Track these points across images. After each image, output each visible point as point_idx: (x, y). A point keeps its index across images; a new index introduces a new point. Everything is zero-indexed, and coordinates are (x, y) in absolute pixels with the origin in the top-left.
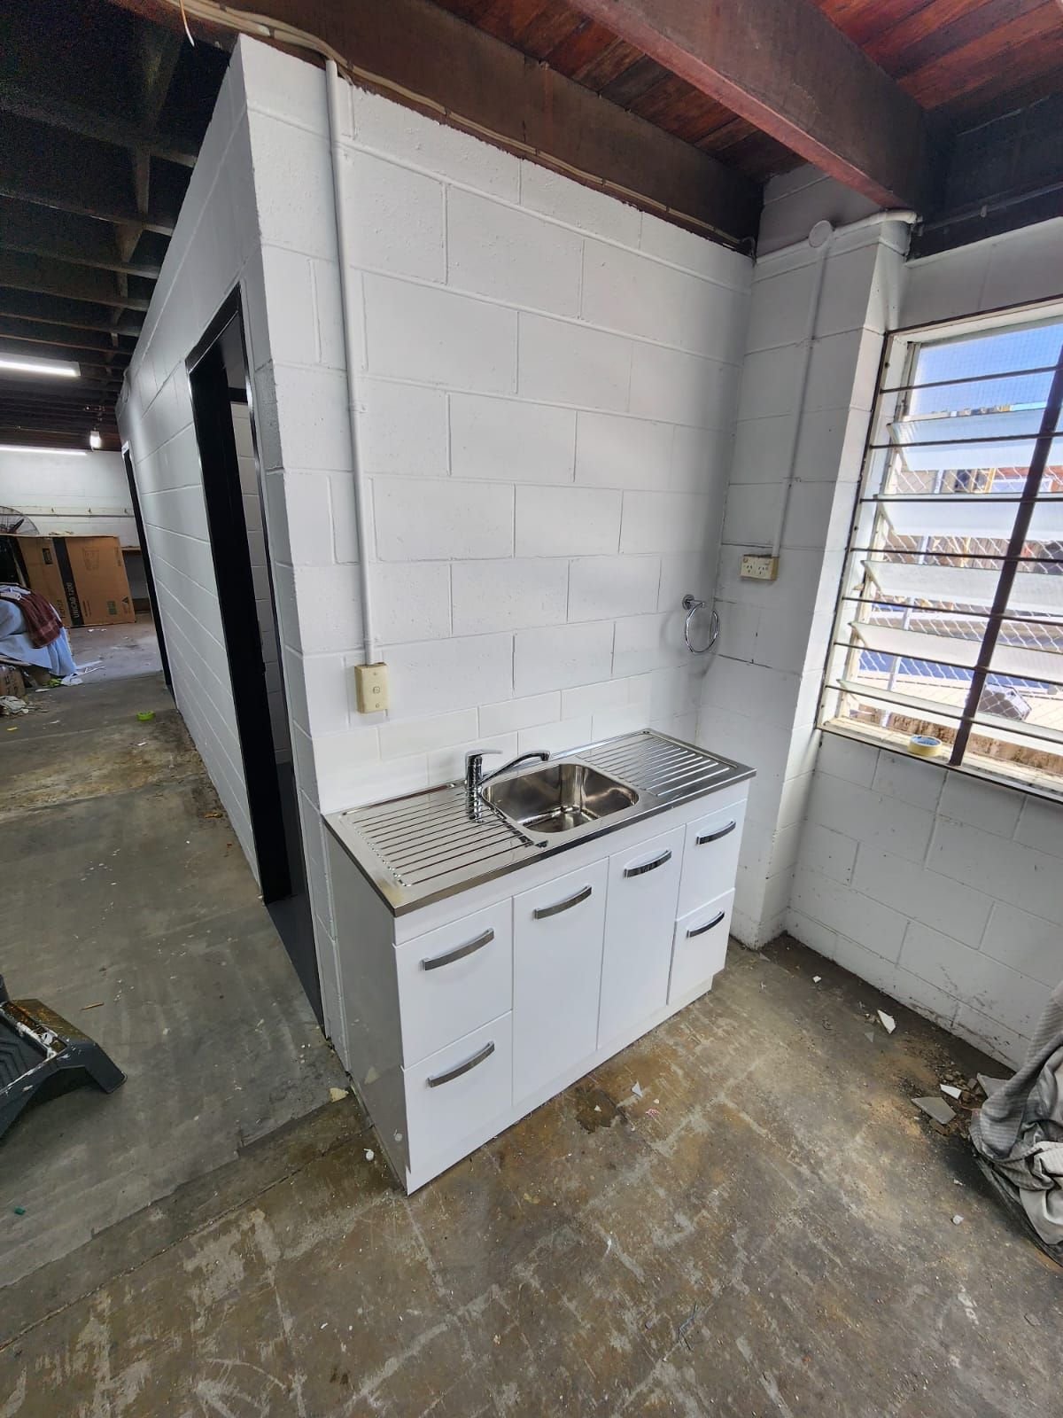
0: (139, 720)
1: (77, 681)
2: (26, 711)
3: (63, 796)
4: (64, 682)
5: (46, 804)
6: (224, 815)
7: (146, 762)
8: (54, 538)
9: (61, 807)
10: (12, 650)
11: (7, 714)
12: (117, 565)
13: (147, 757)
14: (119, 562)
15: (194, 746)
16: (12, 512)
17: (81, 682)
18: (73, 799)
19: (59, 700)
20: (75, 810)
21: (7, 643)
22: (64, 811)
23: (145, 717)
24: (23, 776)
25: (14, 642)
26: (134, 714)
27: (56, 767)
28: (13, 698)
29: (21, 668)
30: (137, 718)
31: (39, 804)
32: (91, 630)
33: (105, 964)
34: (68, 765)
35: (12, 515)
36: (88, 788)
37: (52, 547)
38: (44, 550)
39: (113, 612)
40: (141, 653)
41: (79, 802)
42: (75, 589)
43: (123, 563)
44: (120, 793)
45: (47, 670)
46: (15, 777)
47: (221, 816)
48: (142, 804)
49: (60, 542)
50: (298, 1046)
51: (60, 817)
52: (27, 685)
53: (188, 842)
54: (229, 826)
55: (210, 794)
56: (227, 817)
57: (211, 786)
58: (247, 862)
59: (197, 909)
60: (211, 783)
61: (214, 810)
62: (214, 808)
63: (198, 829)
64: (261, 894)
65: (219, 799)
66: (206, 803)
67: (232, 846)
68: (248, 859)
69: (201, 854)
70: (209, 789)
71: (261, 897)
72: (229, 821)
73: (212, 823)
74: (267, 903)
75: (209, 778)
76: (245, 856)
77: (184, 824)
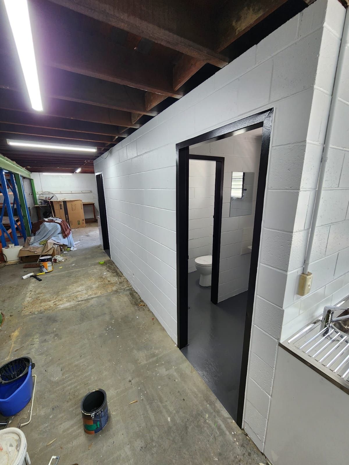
0: (100, 264)
1: (75, 249)
2: (63, 261)
3: (86, 296)
4: (72, 249)
5: (82, 299)
6: (145, 305)
7: (109, 281)
8: (63, 201)
9: (87, 300)
10: (58, 239)
11: (58, 262)
12: (81, 209)
13: (109, 279)
14: (82, 208)
15: (123, 275)
16: (49, 193)
17: (77, 249)
18: (90, 297)
19: (72, 256)
20: (92, 302)
21: (57, 237)
22: (89, 302)
23: (102, 263)
24: (70, 287)
25: (58, 237)
26: (97, 261)
27: (80, 283)
28: (59, 256)
29: (60, 246)
30: (99, 263)
31: (80, 299)
32: (73, 230)
33: (130, 378)
34: (83, 282)
35: (49, 194)
36: (93, 292)
37: (62, 204)
38: (60, 205)
39: (79, 224)
40: (91, 238)
41: (92, 298)
42: (68, 217)
43: (83, 208)
44: (106, 294)
45: (66, 245)
46: (67, 287)
47: (144, 306)
48: (114, 299)
49: (65, 202)
50: (231, 433)
51: (89, 305)
52: (61, 251)
53: (137, 317)
54: (149, 310)
55: (137, 295)
56: (147, 306)
57: (135, 292)
58: (163, 327)
59: (154, 350)
60: (135, 291)
61: (141, 303)
62: (141, 302)
63: (138, 311)
64: (176, 344)
65: (140, 298)
66: (137, 299)
67: (154, 320)
68: (163, 326)
69: (145, 323)
70: (135, 293)
71: (176, 345)
72: (148, 308)
73: (142, 308)
74: (180, 349)
75: (133, 288)
76: (161, 325)
77: (133, 309)
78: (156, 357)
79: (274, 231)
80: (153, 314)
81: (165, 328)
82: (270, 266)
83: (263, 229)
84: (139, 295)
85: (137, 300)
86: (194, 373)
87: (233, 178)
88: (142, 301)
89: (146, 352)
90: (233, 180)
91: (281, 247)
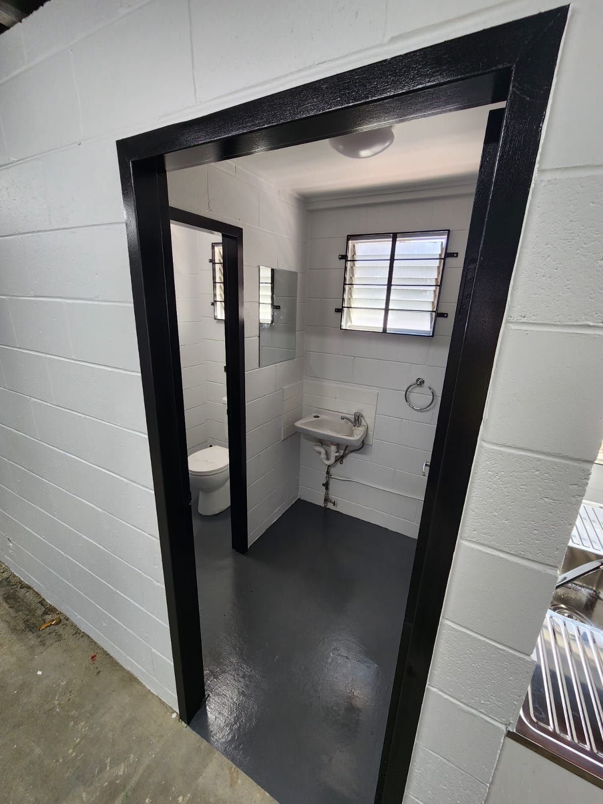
47: (58, 623)
53: (40, 673)
54: (77, 632)
55: (29, 596)
56: (67, 619)
57: (24, 586)
58: (128, 673)
59: (112, 771)
60: (21, 582)
61: (48, 617)
62: (45, 613)
63: (42, 649)
64: (174, 712)
65: (42, 602)
66: (30, 610)
67: (98, 658)
68: (128, 668)
69: (67, 684)
70: (23, 591)
71: (174, 715)
72: (74, 626)
73: (54, 634)
74: (188, 723)
75: (15, 576)
76: (121, 667)
77: (19, 648)
78: (123, 794)
79: (524, 456)
80: (92, 642)
81: (136, 674)
82: (496, 549)
83: (481, 447)
84: (37, 593)
85: (32, 611)
86: (239, 781)
87: (261, 282)
88: (51, 610)
89: (84, 795)
90: (261, 284)
91: (545, 502)
